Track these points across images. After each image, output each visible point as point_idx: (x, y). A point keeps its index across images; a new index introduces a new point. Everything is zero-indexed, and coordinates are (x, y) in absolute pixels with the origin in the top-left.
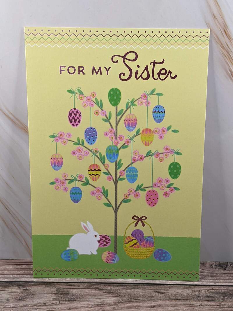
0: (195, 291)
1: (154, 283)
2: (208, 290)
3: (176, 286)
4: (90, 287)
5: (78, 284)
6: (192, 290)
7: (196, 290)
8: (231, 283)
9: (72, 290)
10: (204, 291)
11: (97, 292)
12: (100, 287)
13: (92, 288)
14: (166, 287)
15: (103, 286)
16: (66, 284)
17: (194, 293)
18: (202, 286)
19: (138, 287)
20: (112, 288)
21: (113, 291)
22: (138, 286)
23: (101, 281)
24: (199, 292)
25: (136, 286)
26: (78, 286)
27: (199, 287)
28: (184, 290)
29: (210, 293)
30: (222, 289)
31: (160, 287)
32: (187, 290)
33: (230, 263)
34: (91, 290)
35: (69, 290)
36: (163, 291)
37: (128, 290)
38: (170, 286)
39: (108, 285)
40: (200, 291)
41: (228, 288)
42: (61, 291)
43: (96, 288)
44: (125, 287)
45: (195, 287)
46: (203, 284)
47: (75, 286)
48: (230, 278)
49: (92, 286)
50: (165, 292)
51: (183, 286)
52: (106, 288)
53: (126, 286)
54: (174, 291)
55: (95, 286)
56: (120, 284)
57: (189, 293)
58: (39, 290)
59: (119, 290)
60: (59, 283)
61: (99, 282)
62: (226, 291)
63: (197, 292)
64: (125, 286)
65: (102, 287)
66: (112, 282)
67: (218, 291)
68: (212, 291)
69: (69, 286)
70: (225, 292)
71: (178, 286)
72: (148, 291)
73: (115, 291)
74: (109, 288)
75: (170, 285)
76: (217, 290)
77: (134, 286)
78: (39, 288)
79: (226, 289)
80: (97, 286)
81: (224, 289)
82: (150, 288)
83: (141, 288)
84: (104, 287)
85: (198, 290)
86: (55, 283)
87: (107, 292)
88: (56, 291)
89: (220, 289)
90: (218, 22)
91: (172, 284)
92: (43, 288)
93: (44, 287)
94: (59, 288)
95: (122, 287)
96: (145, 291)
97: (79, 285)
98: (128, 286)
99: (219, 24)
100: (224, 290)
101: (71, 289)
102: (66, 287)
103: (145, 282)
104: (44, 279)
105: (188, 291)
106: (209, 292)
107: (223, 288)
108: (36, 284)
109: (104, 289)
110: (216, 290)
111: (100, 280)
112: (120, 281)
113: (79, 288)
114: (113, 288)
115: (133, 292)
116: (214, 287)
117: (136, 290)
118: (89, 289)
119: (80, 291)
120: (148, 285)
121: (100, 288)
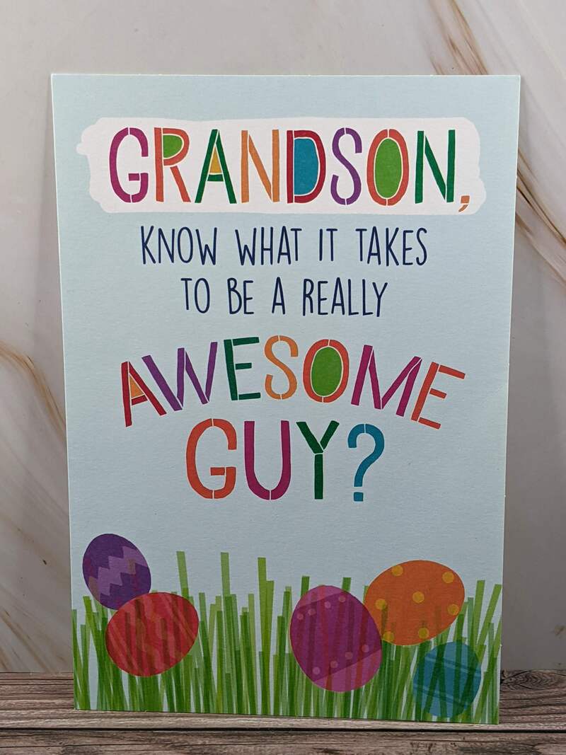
0: (418, 747)
1: (315, 727)
2: (453, 743)
3: (371, 733)
4: (150, 740)
5: (119, 734)
6: (411, 744)
7: (422, 742)
8: (512, 725)
9: (103, 748)
10: (443, 745)
11: (168, 752)
12: (177, 739)
13: (152, 742)
14: (346, 736)
15: (185, 736)
16: (88, 732)
17: (417, 751)
18: (437, 733)
19: (274, 737)
20: (207, 742)
21: (210, 749)
22: (273, 734)
23: (178, 725)
24: (429, 748)
25: (268, 735)
26: (118, 738)
27: (429, 735)
28: (390, 744)
29: (456, 750)
30: (489, 740)
31: (330, 736)
32: (399, 743)
33: (509, 673)
34: (152, 747)
35: (95, 748)
36: (336, 747)
37: (247, 747)
38: (355, 735)
39: (195, 734)
40: (431, 745)
41: (503, 736)
42: (75, 751)
43: (164, 743)
44: (240, 738)
45: (419, 736)
46: (440, 728)
47: (112, 737)
48: (510, 710)
49: (157, 738)
50: (341, 751)
51: (388, 733)
52: (192, 743)
53: (244, 735)
54: (364, 748)
55: (162, 738)
56: (228, 732)
57: (403, 751)
58: (19, 751)
59: (224, 747)
60: (71, 732)
61: (175, 727)
62: (498, 744)
63: (424, 749)
64: (239, 735)
65: (181, 739)
66: (208, 727)
67: (478, 744)
68: (462, 744)
69: (96, 739)
70: (496, 747)
71: (375, 733)
72: (298, 748)
73: (215, 750)
74: (200, 742)
75: (354, 733)
76: (475, 742)
77: (264, 735)
78: (21, 743)
79: (498, 739)
80: (168, 738)
81: (492, 739)
82: (306, 739)
83: (283, 741)
84: (188, 740)
85: (426, 742)
86: (62, 732)
87: (194, 751)
88: (64, 751)
89: (482, 740)
90: (463, 60)
91: (362, 728)
92: (29, 744)
93: (32, 742)
94: (72, 744)
95: (234, 740)
96: (291, 747)
97: (124, 735)
98: (249, 736)
99: (466, 64)
100: (492, 742)
101: (100, 745)
102: (90, 741)
103: (293, 725)
104: (34, 720)
105: (402, 746)
106: (456, 748)
107: (490, 738)
108: (13, 734)
109: (186, 744)
110: (473, 744)
111: (177, 722)
112: (229, 722)
113: (121, 742)
114: (210, 741)
115: (260, 750)
116: (468, 736)
117: (268, 747)
118: (148, 746)
119: (126, 750)
120: (299, 732)
121: (176, 741)
